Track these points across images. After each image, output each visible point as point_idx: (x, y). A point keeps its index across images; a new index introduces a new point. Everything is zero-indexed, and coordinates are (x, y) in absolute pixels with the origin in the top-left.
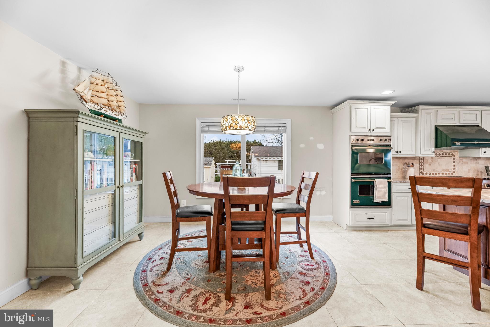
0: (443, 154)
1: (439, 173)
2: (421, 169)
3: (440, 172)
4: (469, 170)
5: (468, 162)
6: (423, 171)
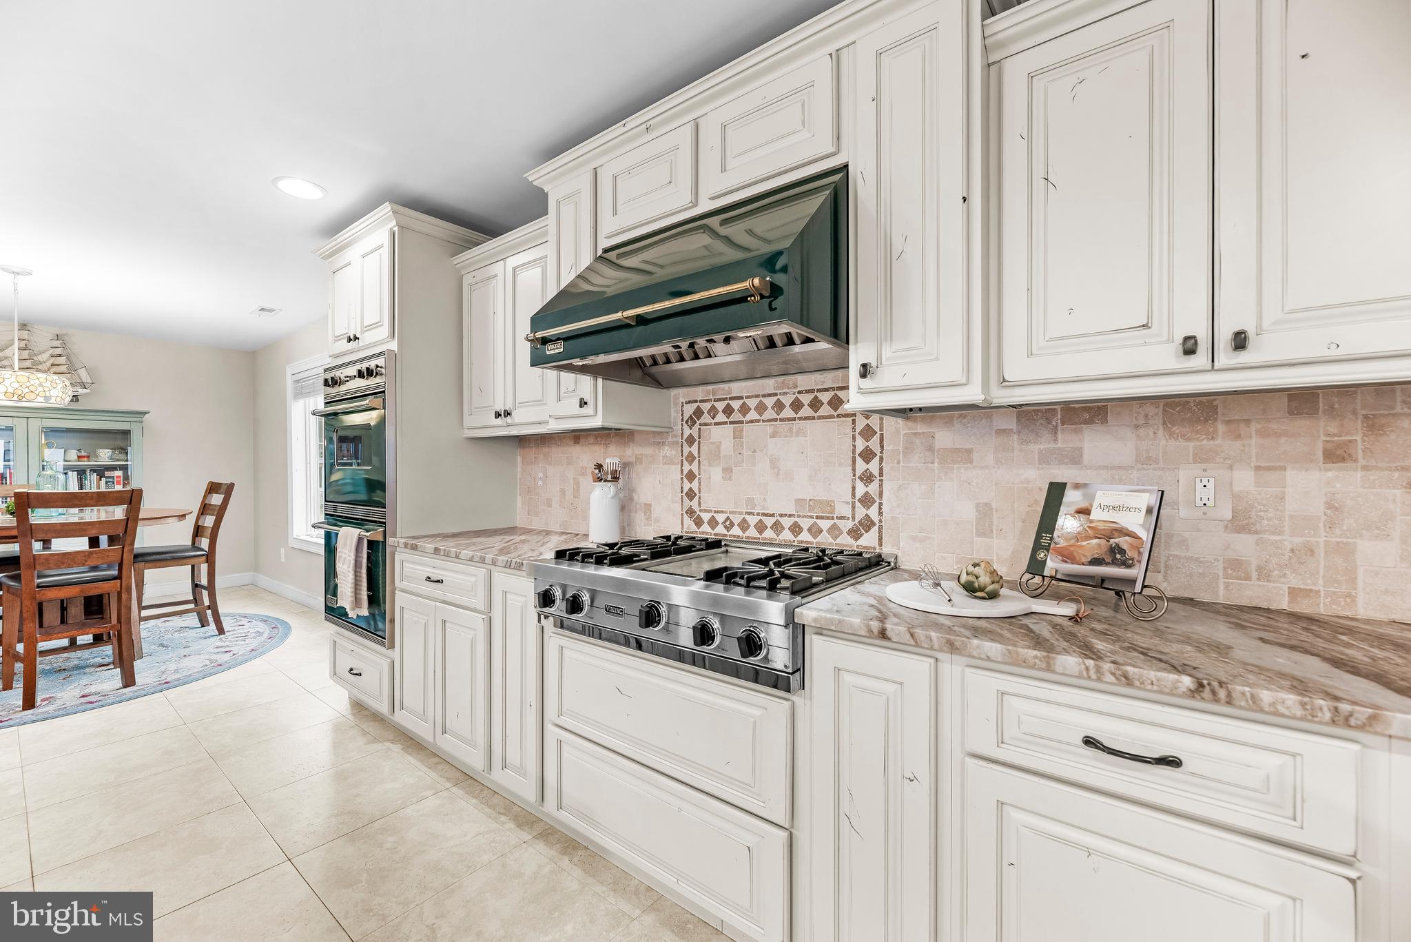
0: (797, 405)
1: (777, 524)
2: (691, 495)
3: (781, 515)
4: (985, 511)
5: (969, 451)
6: (696, 508)
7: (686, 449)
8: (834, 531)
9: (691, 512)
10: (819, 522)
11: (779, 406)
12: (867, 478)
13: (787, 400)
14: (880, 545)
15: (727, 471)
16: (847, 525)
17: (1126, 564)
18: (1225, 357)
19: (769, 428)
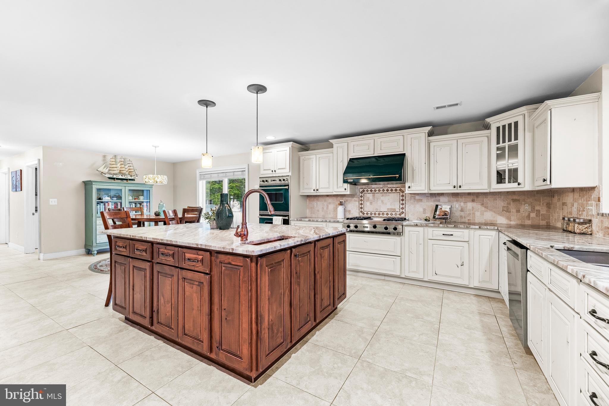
0: (387, 190)
1: (383, 213)
2: (361, 208)
4: (424, 210)
5: (422, 200)
6: (363, 211)
7: (360, 198)
8: (396, 214)
9: (361, 212)
10: (392, 213)
11: (384, 190)
12: (403, 204)
13: (385, 189)
14: (405, 216)
15: (371, 203)
16: (398, 213)
17: (447, 216)
18: (459, 188)
19: (381, 195)
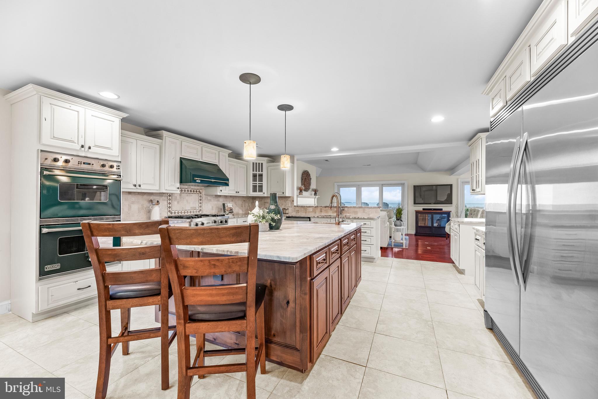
1: (187, 211)
2: (170, 207)
4: (212, 207)
5: (211, 200)
6: (171, 210)
7: (169, 198)
8: (196, 212)
9: (169, 211)
10: (194, 210)
12: (200, 203)
13: (189, 190)
14: (202, 213)
15: (178, 202)
16: (198, 211)
17: (232, 210)
18: (238, 193)
19: (186, 195)
